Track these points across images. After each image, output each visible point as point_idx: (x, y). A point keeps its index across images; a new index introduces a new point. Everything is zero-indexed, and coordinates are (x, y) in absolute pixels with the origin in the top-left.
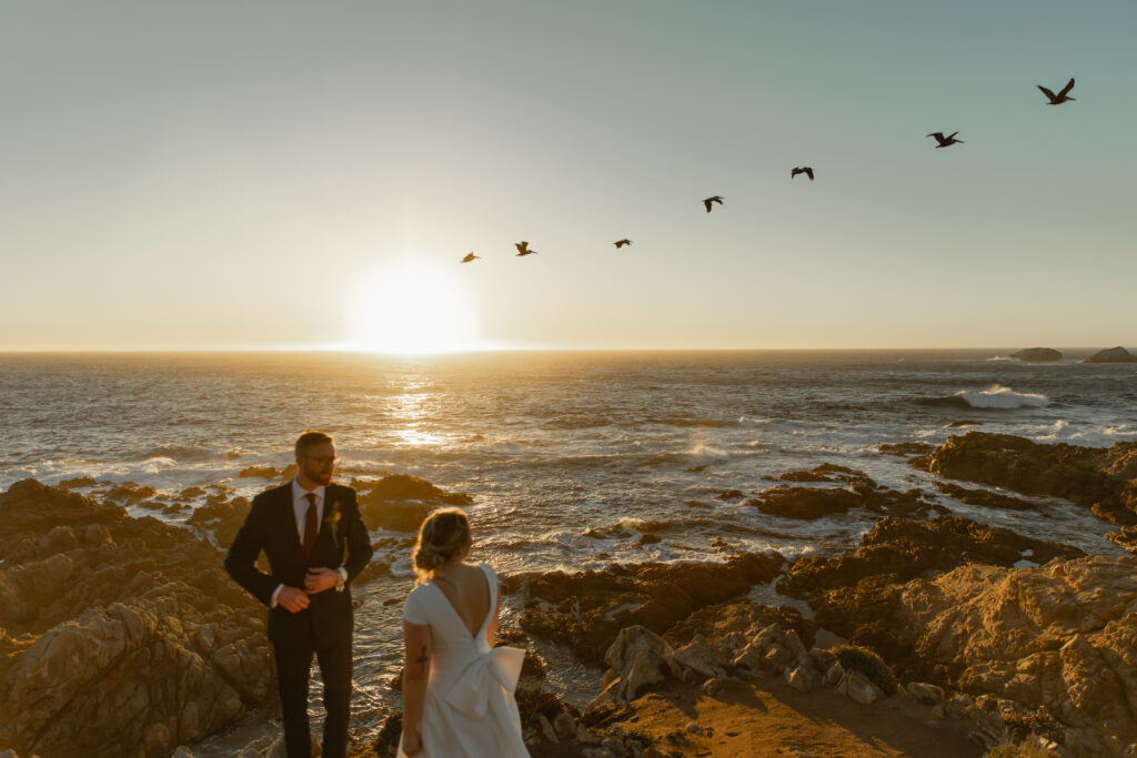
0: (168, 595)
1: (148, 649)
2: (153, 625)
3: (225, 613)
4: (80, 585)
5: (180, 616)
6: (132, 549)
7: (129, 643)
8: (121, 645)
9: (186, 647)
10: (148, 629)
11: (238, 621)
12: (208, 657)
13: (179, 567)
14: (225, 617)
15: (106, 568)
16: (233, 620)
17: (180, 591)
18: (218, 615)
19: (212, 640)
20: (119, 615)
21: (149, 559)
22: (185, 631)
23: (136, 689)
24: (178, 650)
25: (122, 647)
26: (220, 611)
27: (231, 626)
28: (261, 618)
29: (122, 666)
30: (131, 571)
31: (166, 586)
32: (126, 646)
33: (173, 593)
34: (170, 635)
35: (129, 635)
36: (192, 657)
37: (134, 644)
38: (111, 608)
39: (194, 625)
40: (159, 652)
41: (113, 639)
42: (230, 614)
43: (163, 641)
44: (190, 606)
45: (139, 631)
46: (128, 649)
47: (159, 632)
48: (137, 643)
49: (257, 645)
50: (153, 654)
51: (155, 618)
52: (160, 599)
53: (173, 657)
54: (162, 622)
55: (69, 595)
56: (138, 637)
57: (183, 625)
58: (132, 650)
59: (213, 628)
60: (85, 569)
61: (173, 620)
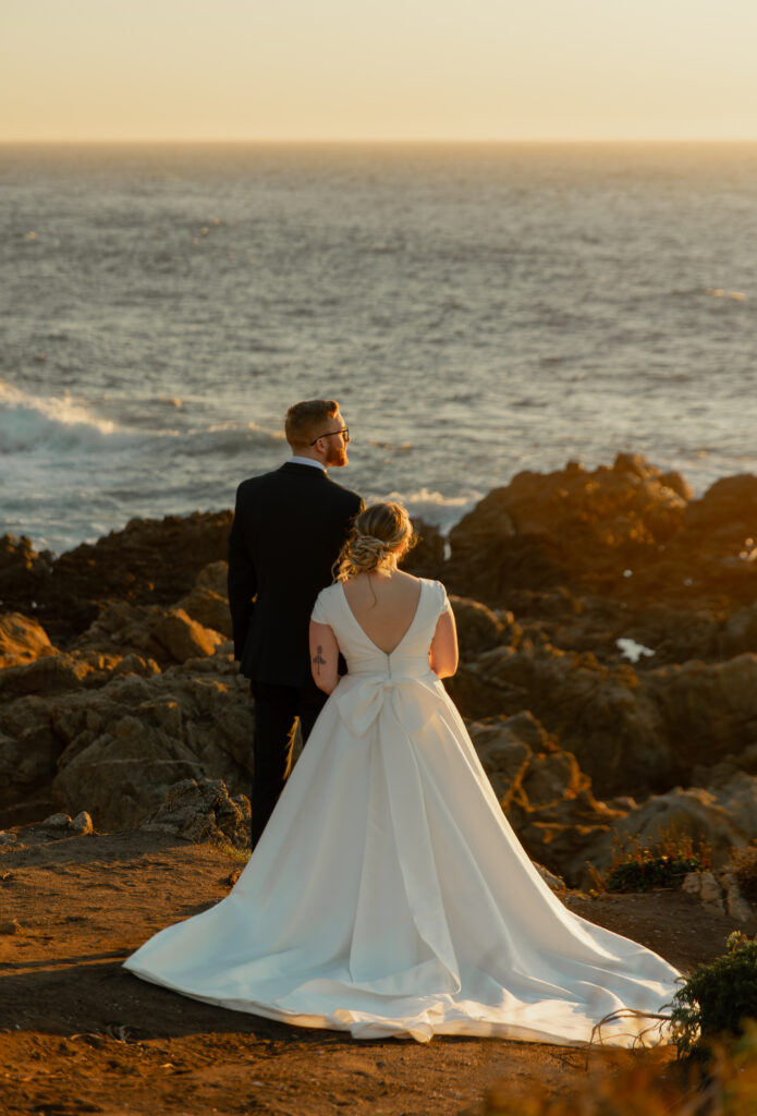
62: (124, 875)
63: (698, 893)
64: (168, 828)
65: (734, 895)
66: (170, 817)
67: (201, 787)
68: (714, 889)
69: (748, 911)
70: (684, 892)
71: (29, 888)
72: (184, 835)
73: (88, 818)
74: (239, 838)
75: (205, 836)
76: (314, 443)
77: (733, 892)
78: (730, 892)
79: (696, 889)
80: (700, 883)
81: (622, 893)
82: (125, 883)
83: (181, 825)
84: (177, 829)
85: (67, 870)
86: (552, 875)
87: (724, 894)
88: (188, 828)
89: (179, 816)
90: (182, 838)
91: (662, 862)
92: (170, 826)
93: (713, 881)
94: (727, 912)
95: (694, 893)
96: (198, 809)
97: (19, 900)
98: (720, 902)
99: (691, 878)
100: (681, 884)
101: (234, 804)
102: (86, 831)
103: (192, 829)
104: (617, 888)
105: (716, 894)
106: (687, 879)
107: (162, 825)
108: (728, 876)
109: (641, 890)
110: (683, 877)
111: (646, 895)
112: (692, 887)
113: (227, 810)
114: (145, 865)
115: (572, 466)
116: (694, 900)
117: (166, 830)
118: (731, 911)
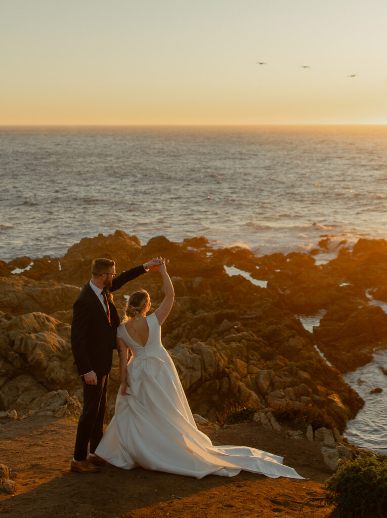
0: (239, 342)
1: (217, 381)
2: (222, 363)
3: (281, 363)
4: (183, 325)
5: (247, 360)
6: (222, 301)
7: (204, 374)
8: (198, 374)
9: (248, 386)
10: (218, 365)
11: (291, 372)
12: (264, 397)
13: (254, 321)
14: (282, 367)
15: (202, 314)
16: (287, 370)
17: (249, 340)
18: (277, 364)
19: (268, 384)
20: (198, 351)
21: (233, 311)
22: (248, 373)
23: (208, 411)
24: (239, 386)
25: (199, 377)
26: (279, 362)
27: (285, 375)
28: (309, 373)
29: (199, 391)
30: (219, 319)
31: (240, 334)
32: (202, 376)
33: (243, 341)
34: (235, 374)
35: (204, 368)
36: (250, 394)
37: (208, 376)
38: (195, 345)
39: (256, 370)
40: (225, 386)
41: (193, 368)
42: (287, 365)
43: (228, 377)
44: (255, 353)
45: (211, 365)
46: (203, 378)
47: (226, 370)
48: (210, 375)
49: (303, 395)
50: (221, 387)
51: (226, 359)
52: (234, 344)
53: (236, 391)
54: (231, 362)
55: (175, 332)
56: (211, 370)
57: (248, 369)
58: (206, 380)
59: (269, 374)
60: (187, 313)
61: (240, 363)
62: (41, 439)
63: (260, 421)
64: (49, 413)
65: (274, 421)
66: (48, 408)
67: (58, 394)
68: (265, 419)
69: (280, 427)
70: (255, 421)
71: (6, 450)
72: (56, 415)
73: (15, 412)
74: (77, 414)
75: (64, 415)
76: (101, 275)
77: (273, 419)
78: (271, 420)
79: (259, 419)
80: (260, 416)
81: (233, 424)
82: (43, 442)
83: (54, 411)
84: (52, 413)
85: (16, 438)
86: (204, 419)
87: (270, 421)
88: (57, 412)
89: (52, 407)
90: (55, 417)
91: (244, 410)
92: (50, 412)
93: (264, 416)
94: (273, 428)
95: (259, 421)
96: (59, 403)
97: (5, 457)
98: (269, 424)
99: (256, 415)
100: (253, 418)
101: (73, 400)
102: (16, 418)
103: (59, 413)
104: (231, 422)
105: (267, 421)
106: (255, 415)
107: (46, 412)
108: (269, 413)
109: (239, 422)
110: (253, 415)
111: (242, 424)
112: (257, 419)
113: (71, 403)
114: (46, 432)
115: (100, 235)
116: (259, 424)
117: (48, 414)
118: (274, 427)
